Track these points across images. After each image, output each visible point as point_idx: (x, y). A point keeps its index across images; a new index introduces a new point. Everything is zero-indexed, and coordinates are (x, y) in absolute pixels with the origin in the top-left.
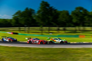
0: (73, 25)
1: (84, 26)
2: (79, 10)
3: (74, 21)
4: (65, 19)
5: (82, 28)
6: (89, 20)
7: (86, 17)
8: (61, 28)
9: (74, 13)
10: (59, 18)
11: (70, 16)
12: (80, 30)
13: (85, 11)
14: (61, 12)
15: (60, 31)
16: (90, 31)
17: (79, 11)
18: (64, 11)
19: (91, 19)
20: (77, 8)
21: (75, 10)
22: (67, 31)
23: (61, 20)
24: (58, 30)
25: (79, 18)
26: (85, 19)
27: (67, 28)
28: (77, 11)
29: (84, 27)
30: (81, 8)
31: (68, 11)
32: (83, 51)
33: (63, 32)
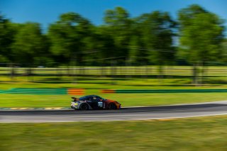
0: (51, 61)
1: (81, 63)
2: (70, 21)
3: (56, 50)
4: (30, 45)
5: (75, 70)
6: (95, 48)
7: (86, 40)
8: (21, 70)
9: (55, 30)
10: (14, 41)
11: (45, 38)
12: (70, 75)
13: (86, 23)
14: (21, 26)
15: (18, 78)
16: (99, 76)
17: (69, 24)
18: (28, 24)
19: (100, 46)
20: (64, 17)
21: (58, 20)
22: (35, 78)
23: (20, 48)
24: (14, 74)
25: (68, 44)
26: (83, 45)
28: (64, 24)
29: (82, 68)
30: (75, 17)
31: (38, 24)
32: (80, 131)
33: (26, 79)
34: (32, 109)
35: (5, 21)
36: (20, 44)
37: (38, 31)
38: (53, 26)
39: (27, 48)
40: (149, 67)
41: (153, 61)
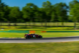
0: (23, 21)
1: (34, 21)
3: (25, 16)
4: (16, 15)
5: (32, 24)
6: (39, 16)
7: (36, 13)
8: (12, 24)
9: (24, 9)
10: (10, 13)
11: (21, 12)
12: (30, 26)
13: (36, 7)
14: (12, 8)
15: (11, 27)
17: (30, 7)
18: (15, 7)
19: (41, 15)
20: (28, 4)
21: (26, 6)
22: (17, 27)
23: (12, 16)
24: (9, 25)
25: (29, 14)
26: (35, 15)
27: (18, 24)
28: (28, 7)
29: (34, 23)
30: (32, 5)
31: (18, 7)
33: (14, 27)
34: (16, 38)
35: (7, 6)
36: (12, 15)
37: (18, 10)
38: (24, 8)
39: (14, 16)
40: (58, 23)
41: (60, 20)
